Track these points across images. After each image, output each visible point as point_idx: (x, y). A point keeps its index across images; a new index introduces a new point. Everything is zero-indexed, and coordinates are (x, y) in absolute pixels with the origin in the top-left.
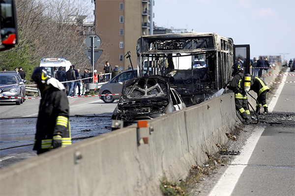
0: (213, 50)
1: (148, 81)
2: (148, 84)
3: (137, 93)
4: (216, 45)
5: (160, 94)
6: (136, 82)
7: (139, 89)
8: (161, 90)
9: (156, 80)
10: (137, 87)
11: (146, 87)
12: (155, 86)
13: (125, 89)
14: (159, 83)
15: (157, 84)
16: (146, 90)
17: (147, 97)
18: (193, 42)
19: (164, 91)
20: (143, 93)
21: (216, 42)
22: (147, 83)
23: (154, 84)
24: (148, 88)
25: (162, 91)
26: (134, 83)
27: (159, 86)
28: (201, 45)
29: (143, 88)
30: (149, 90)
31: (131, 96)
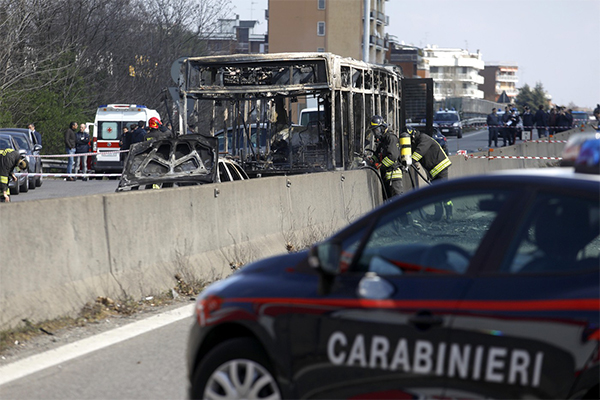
0: (325, 87)
1: (178, 146)
2: (177, 150)
3: (154, 169)
4: (331, 77)
5: (199, 170)
6: (154, 147)
7: (160, 160)
8: (201, 163)
9: (193, 144)
10: (155, 156)
11: (174, 156)
12: (189, 156)
13: (133, 161)
14: (199, 148)
15: (194, 152)
16: (173, 162)
17: (173, 177)
18: (292, 72)
19: (206, 166)
20: (166, 169)
21: (331, 71)
22: (174, 148)
23: (189, 152)
24: (176, 159)
25: (202, 165)
26: (151, 149)
27: (198, 156)
28: (309, 77)
29: (168, 158)
30: (177, 162)
31: (142, 175)
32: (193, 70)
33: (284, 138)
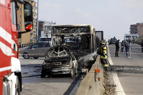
0: (90, 33)
1: (60, 49)
2: (60, 50)
3: (54, 54)
7: (55, 52)
8: (66, 53)
9: (64, 48)
11: (59, 51)
12: (63, 51)
13: (48, 52)
14: (65, 49)
15: (64, 50)
16: (59, 53)
17: (59, 57)
18: (79, 29)
20: (57, 55)
21: (91, 29)
22: (59, 49)
23: (62, 50)
24: (60, 52)
25: (67, 54)
26: (53, 49)
28: (83, 31)
29: (57, 52)
30: (60, 53)
31: (51, 56)
32: (55, 29)
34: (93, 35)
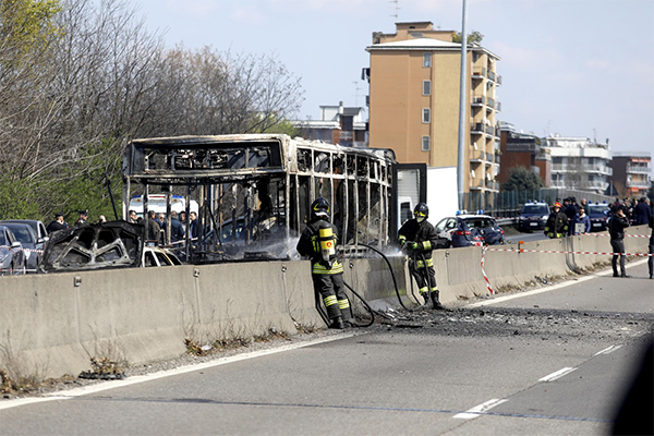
0: (281, 171)
1: (100, 233)
2: (100, 239)
3: (74, 258)
4: (286, 160)
5: (122, 259)
6: (75, 234)
7: (81, 249)
8: (125, 251)
9: (117, 231)
10: (76, 245)
11: (96, 245)
12: (113, 245)
13: (52, 250)
14: (123, 236)
15: (118, 240)
16: (95, 251)
17: (94, 268)
18: (247, 154)
19: (130, 255)
20: (87, 259)
21: (286, 154)
22: (97, 237)
23: (111, 240)
24: (99, 247)
25: (126, 255)
26: (72, 237)
27: (122, 244)
29: (89, 247)
30: (100, 251)
31: (61, 265)
32: (137, 153)
33: (268, 228)
34: (293, 177)
